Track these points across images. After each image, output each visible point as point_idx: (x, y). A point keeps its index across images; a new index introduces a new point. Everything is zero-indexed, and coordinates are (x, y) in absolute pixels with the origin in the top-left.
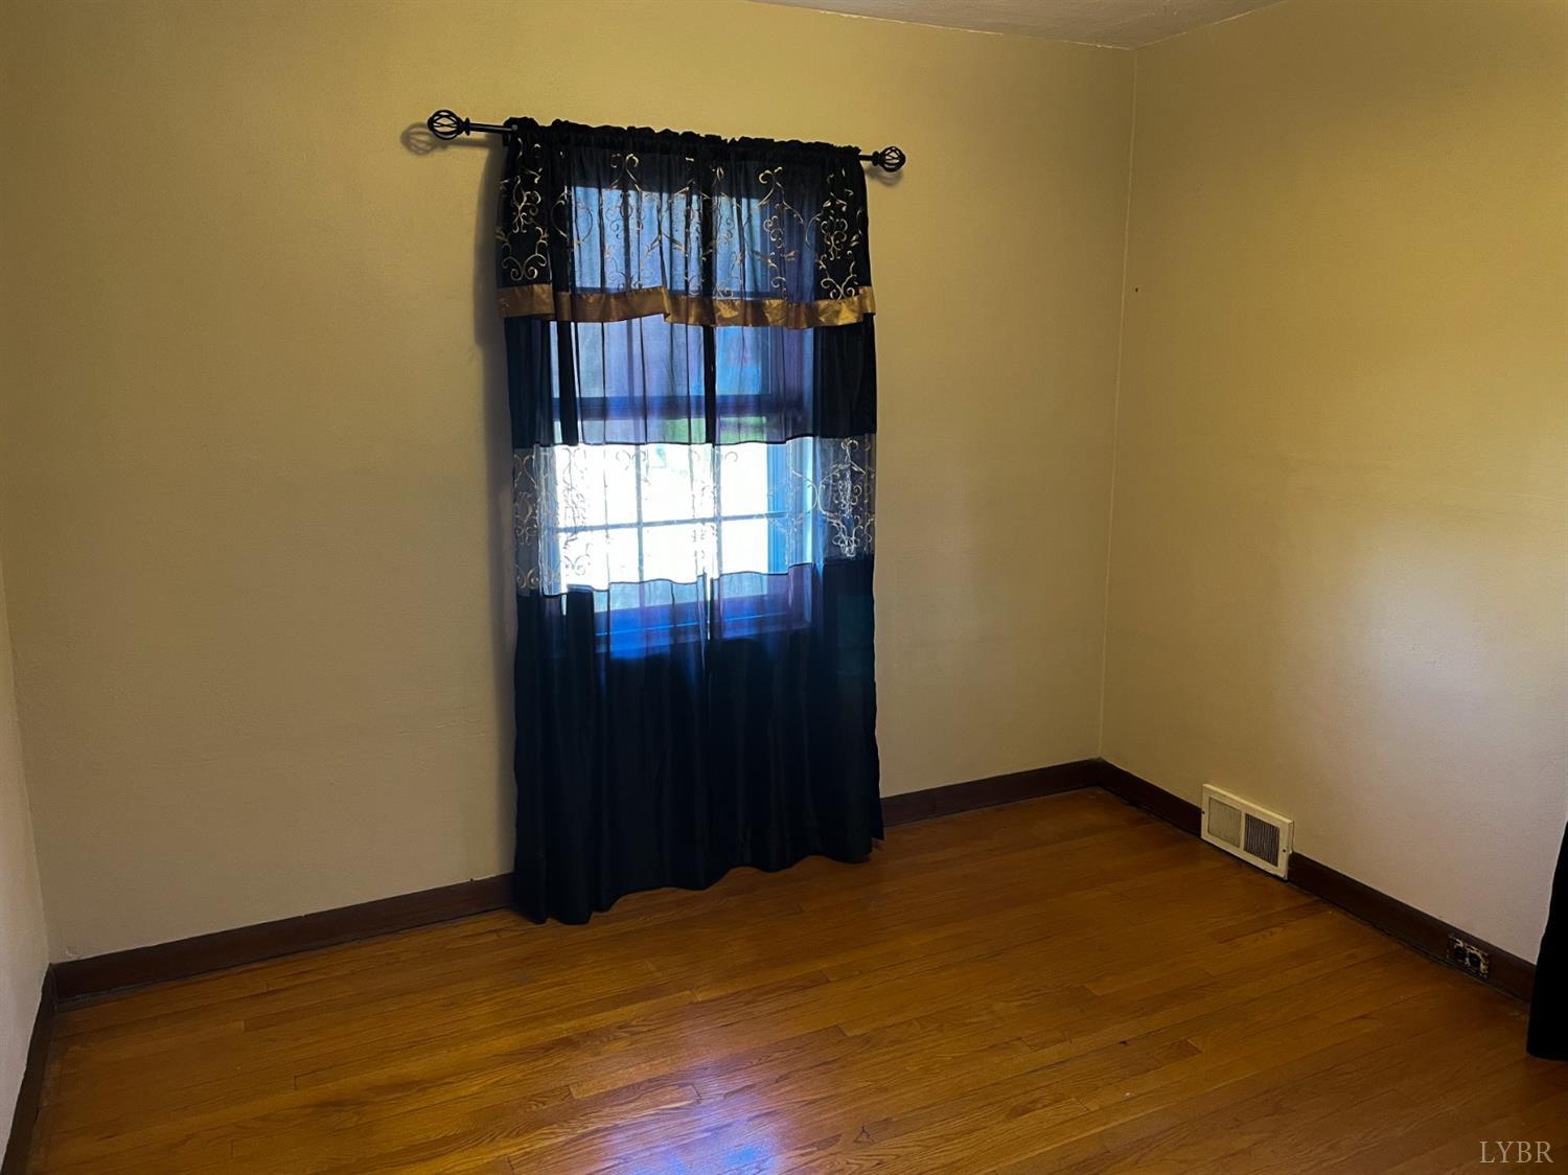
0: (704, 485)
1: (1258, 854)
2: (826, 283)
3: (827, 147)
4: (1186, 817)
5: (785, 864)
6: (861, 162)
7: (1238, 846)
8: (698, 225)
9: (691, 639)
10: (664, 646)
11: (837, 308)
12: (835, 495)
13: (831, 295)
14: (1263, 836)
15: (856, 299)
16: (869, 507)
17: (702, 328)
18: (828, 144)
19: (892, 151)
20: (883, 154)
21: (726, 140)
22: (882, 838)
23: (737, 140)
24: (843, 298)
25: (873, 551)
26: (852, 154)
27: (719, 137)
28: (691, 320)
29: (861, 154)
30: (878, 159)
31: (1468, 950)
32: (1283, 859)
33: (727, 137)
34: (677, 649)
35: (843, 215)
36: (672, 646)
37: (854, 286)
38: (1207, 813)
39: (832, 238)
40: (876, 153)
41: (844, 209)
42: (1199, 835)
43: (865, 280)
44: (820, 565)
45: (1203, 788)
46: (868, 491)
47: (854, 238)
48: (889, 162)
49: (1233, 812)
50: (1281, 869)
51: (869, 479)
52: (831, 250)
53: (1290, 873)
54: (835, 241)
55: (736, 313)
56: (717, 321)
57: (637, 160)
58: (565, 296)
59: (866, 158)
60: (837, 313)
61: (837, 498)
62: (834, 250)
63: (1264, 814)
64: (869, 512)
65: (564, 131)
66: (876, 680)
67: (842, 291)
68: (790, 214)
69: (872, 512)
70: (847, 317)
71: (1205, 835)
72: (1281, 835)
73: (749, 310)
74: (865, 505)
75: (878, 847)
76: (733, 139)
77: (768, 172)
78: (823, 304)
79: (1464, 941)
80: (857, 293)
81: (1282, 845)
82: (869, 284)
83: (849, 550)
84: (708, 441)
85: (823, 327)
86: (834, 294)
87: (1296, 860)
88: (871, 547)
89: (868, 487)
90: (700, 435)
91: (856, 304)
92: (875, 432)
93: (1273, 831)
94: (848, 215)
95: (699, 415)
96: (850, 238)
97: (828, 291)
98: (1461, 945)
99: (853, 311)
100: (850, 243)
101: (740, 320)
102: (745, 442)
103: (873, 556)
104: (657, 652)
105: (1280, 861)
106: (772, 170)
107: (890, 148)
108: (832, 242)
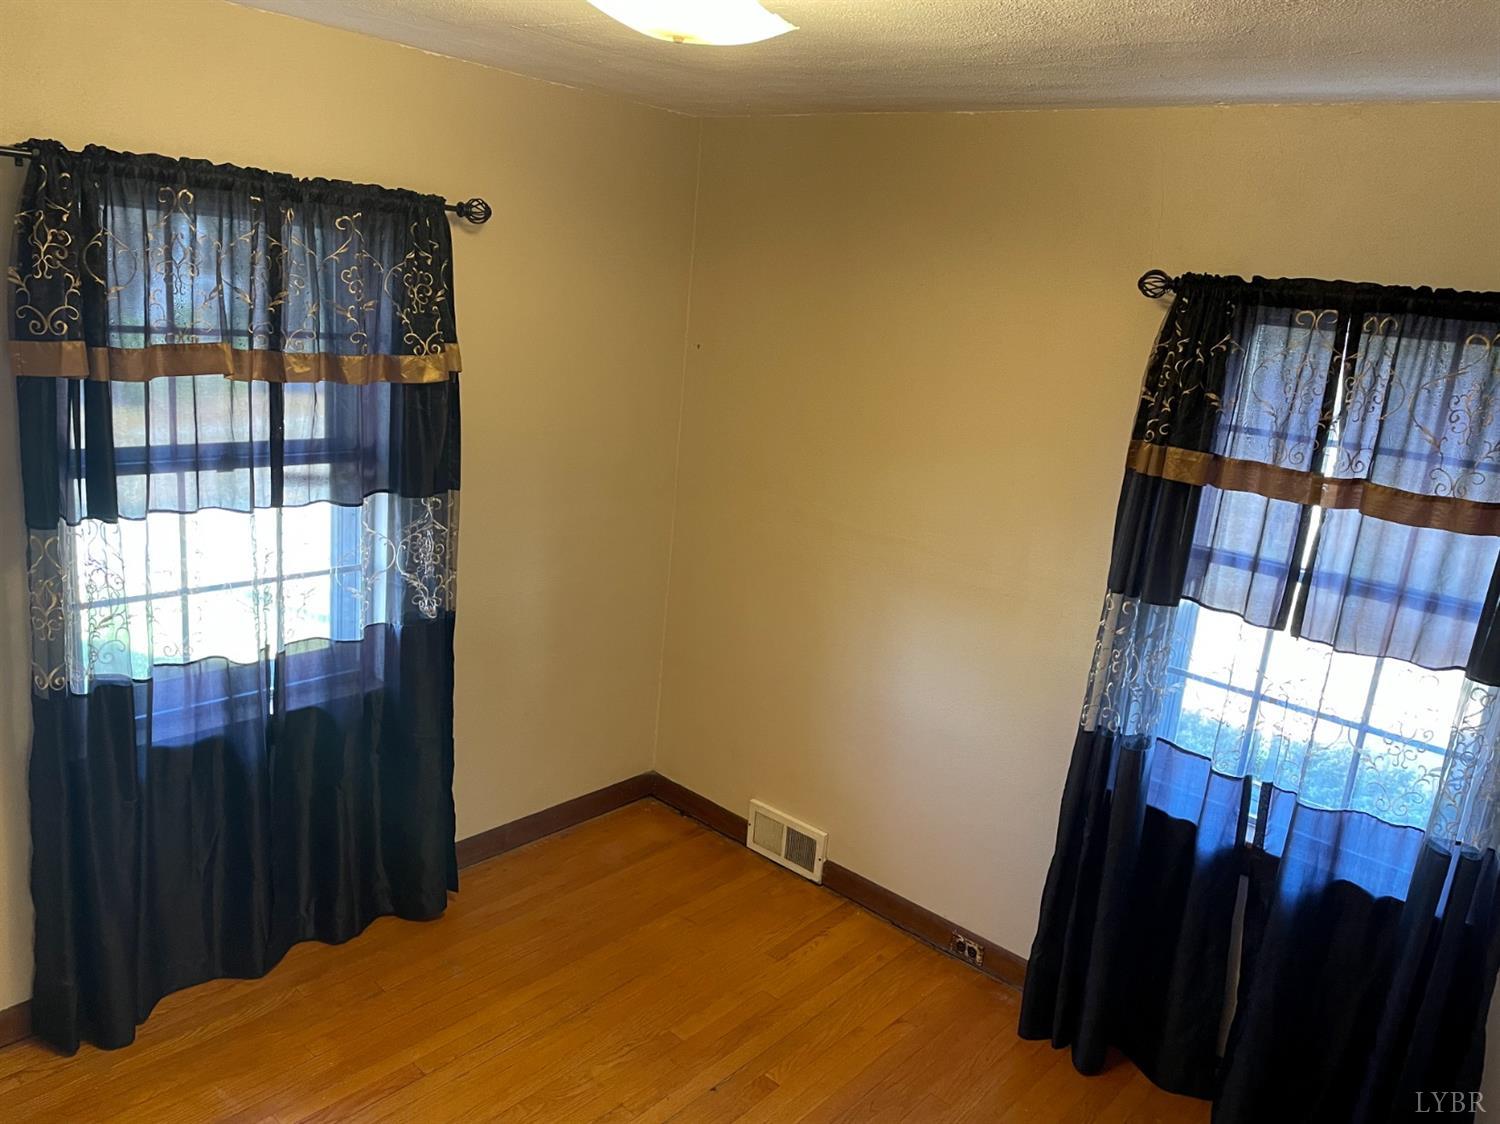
0: (266, 553)
1: (797, 862)
2: (409, 339)
3: (411, 195)
4: (732, 827)
5: (353, 931)
6: (447, 212)
7: (780, 855)
8: (264, 271)
9: (251, 714)
10: (217, 728)
11: (421, 364)
12: (415, 554)
13: (415, 351)
14: (802, 847)
15: (441, 356)
16: (450, 564)
17: (267, 383)
18: (412, 192)
19: (480, 204)
20: (469, 205)
21: (298, 179)
22: (456, 890)
23: (310, 179)
24: (427, 354)
25: (454, 608)
26: (436, 203)
27: (290, 176)
28: (255, 375)
29: (446, 203)
30: (463, 210)
31: (968, 944)
32: (818, 867)
33: (299, 174)
34: (234, 729)
35: (427, 268)
36: (226, 728)
37: (439, 343)
38: (753, 825)
39: (415, 290)
40: (460, 204)
41: (429, 262)
42: (745, 844)
43: (452, 338)
44: (398, 626)
45: (750, 802)
46: (450, 548)
47: (439, 294)
48: (474, 213)
49: (778, 825)
50: (816, 875)
51: (451, 536)
52: (414, 303)
53: (824, 878)
54: (418, 293)
55: (308, 369)
56: (288, 377)
57: (192, 196)
58: (101, 352)
59: (450, 208)
60: (422, 370)
61: (418, 558)
62: (417, 303)
63: (804, 828)
64: (451, 569)
65: (97, 157)
66: (454, 736)
67: (426, 347)
68: (370, 262)
69: (453, 569)
70: (432, 375)
71: (750, 843)
72: (818, 847)
73: (323, 363)
74: (446, 563)
75: (452, 899)
76: (307, 178)
77: (346, 217)
78: (407, 360)
79: (964, 936)
80: (443, 351)
81: (819, 854)
82: (454, 341)
83: (428, 608)
84: (273, 505)
85: (404, 385)
86: (418, 350)
87: (829, 867)
88: (452, 602)
89: (450, 544)
90: (264, 498)
91: (443, 362)
92: (459, 489)
93: (811, 843)
94: (434, 269)
95: (262, 464)
96: (435, 292)
97: (412, 347)
98: (962, 940)
99: (437, 369)
100: (435, 298)
101: (313, 375)
102: (316, 502)
103: (454, 613)
104: (209, 735)
105: (815, 867)
106: (351, 216)
107: (477, 200)
108: (414, 293)
